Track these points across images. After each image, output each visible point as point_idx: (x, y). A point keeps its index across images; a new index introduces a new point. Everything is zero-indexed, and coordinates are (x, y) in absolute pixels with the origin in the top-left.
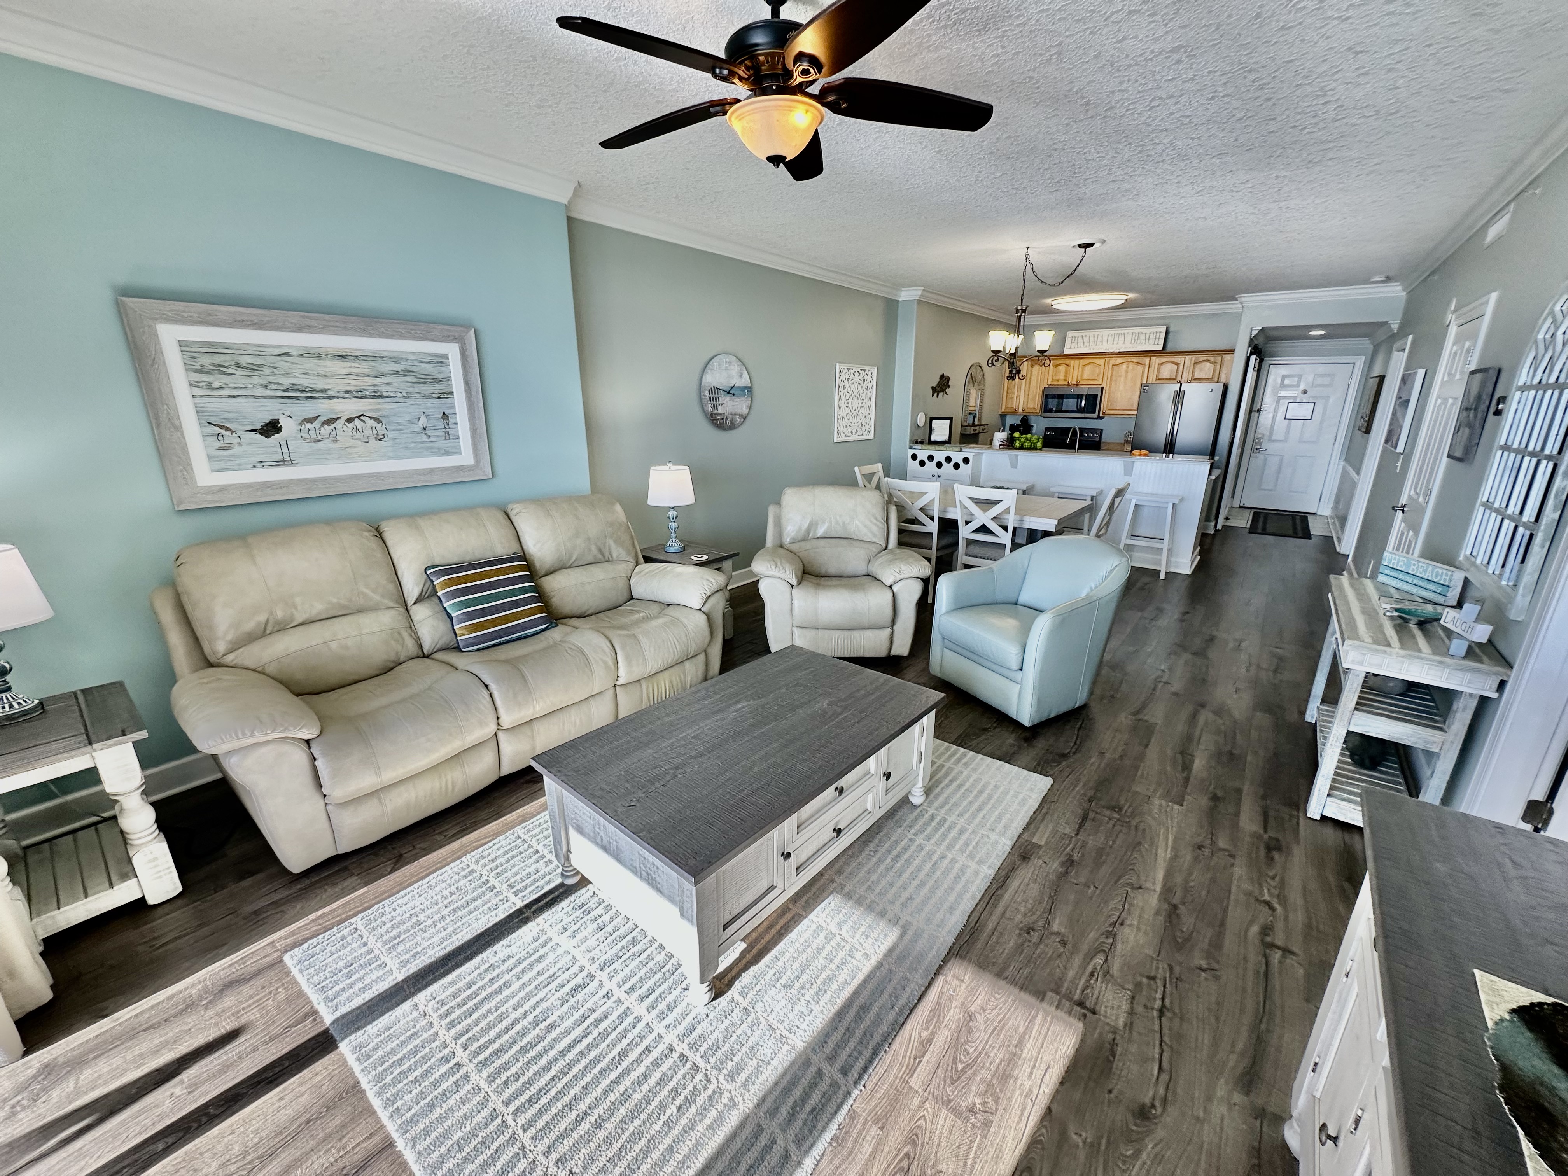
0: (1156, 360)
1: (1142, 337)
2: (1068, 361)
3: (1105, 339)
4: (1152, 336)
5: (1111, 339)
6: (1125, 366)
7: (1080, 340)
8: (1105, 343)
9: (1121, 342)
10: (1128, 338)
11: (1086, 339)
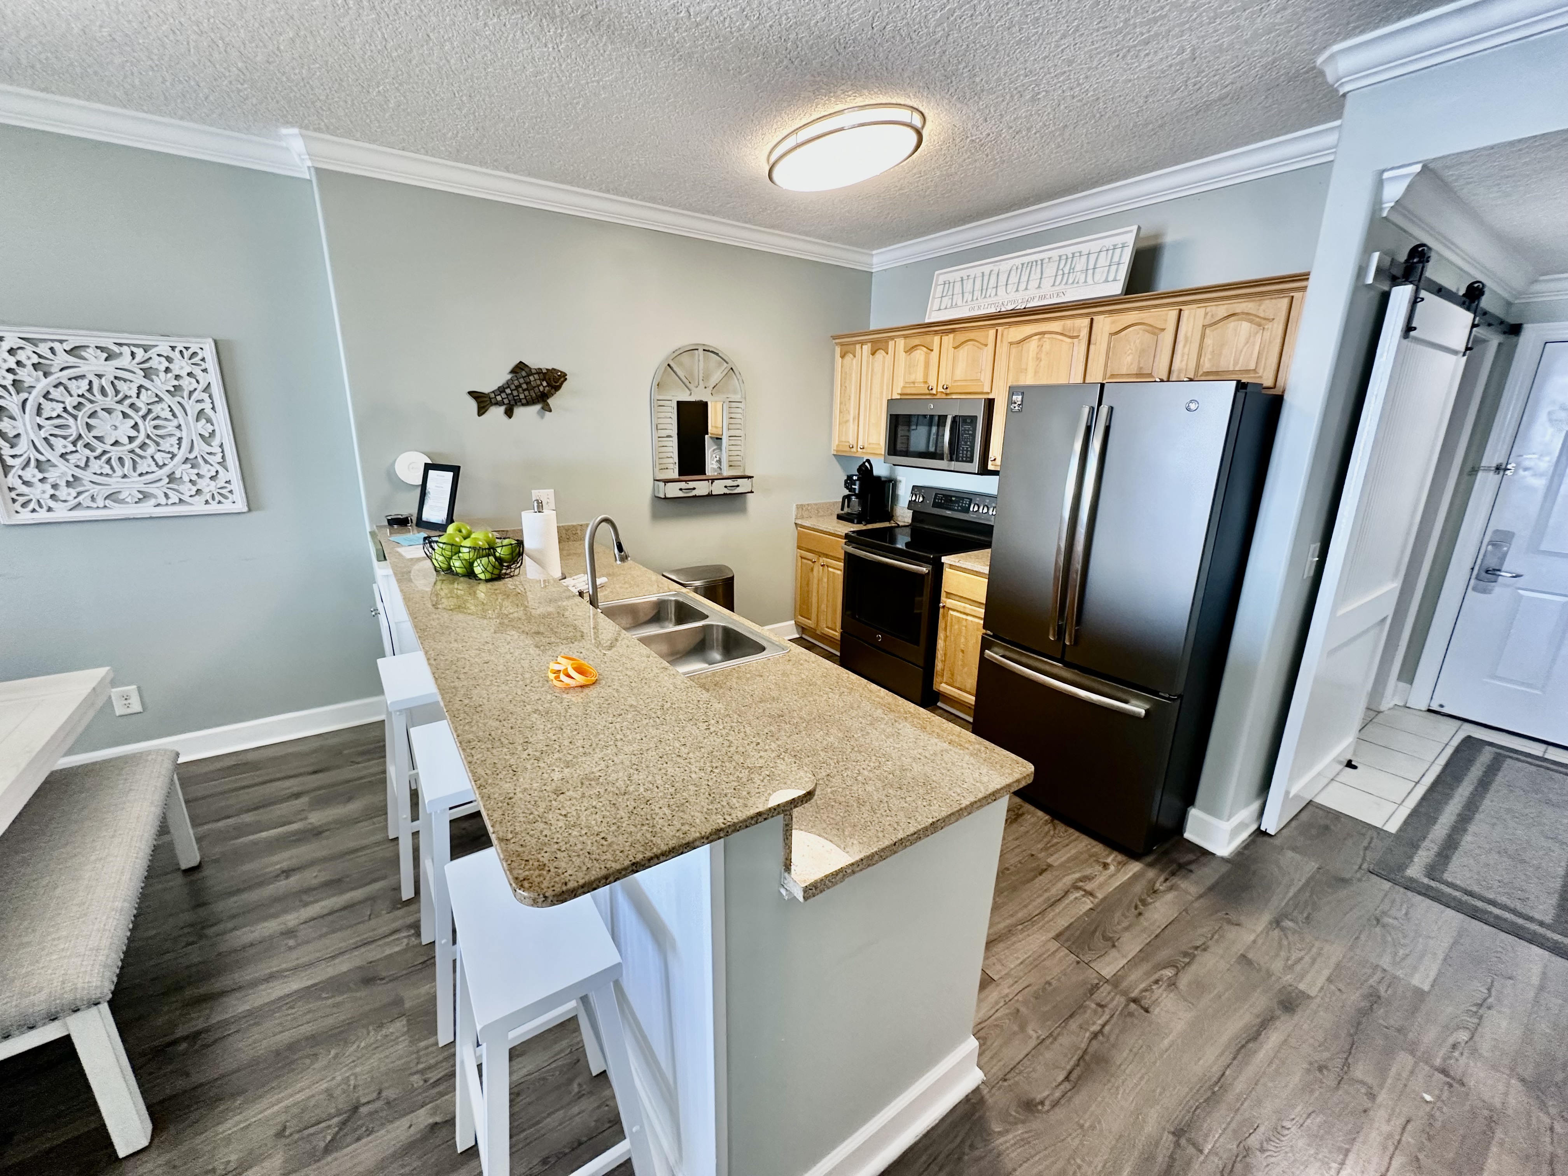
0: (1104, 324)
1: (1080, 264)
2: (928, 338)
3: (1003, 279)
4: (1103, 261)
5: (1014, 279)
6: (1034, 343)
7: (958, 285)
8: (1001, 291)
9: (1033, 284)
10: (1050, 270)
11: (968, 286)
